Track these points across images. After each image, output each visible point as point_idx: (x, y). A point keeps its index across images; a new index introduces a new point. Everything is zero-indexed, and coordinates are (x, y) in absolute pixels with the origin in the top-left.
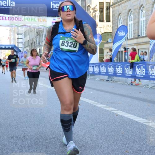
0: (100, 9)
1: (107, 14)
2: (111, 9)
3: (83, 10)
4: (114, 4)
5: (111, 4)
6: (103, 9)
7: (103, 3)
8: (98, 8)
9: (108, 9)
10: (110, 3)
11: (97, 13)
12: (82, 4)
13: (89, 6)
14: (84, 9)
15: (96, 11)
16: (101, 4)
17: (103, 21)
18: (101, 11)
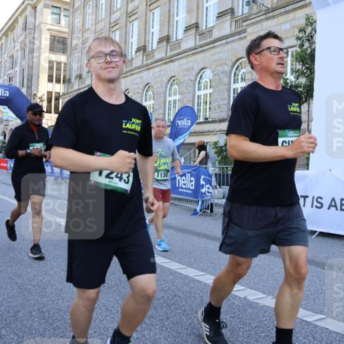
0: (48, 98)
1: (55, 105)
2: (61, 100)
3: (27, 99)
4: (64, 94)
5: (61, 94)
6: (51, 99)
7: (52, 92)
8: (45, 97)
9: (57, 99)
10: (59, 93)
11: (44, 103)
12: (27, 91)
13: (35, 94)
14: (29, 98)
15: (42, 101)
16: (50, 93)
17: (51, 112)
18: (49, 101)
